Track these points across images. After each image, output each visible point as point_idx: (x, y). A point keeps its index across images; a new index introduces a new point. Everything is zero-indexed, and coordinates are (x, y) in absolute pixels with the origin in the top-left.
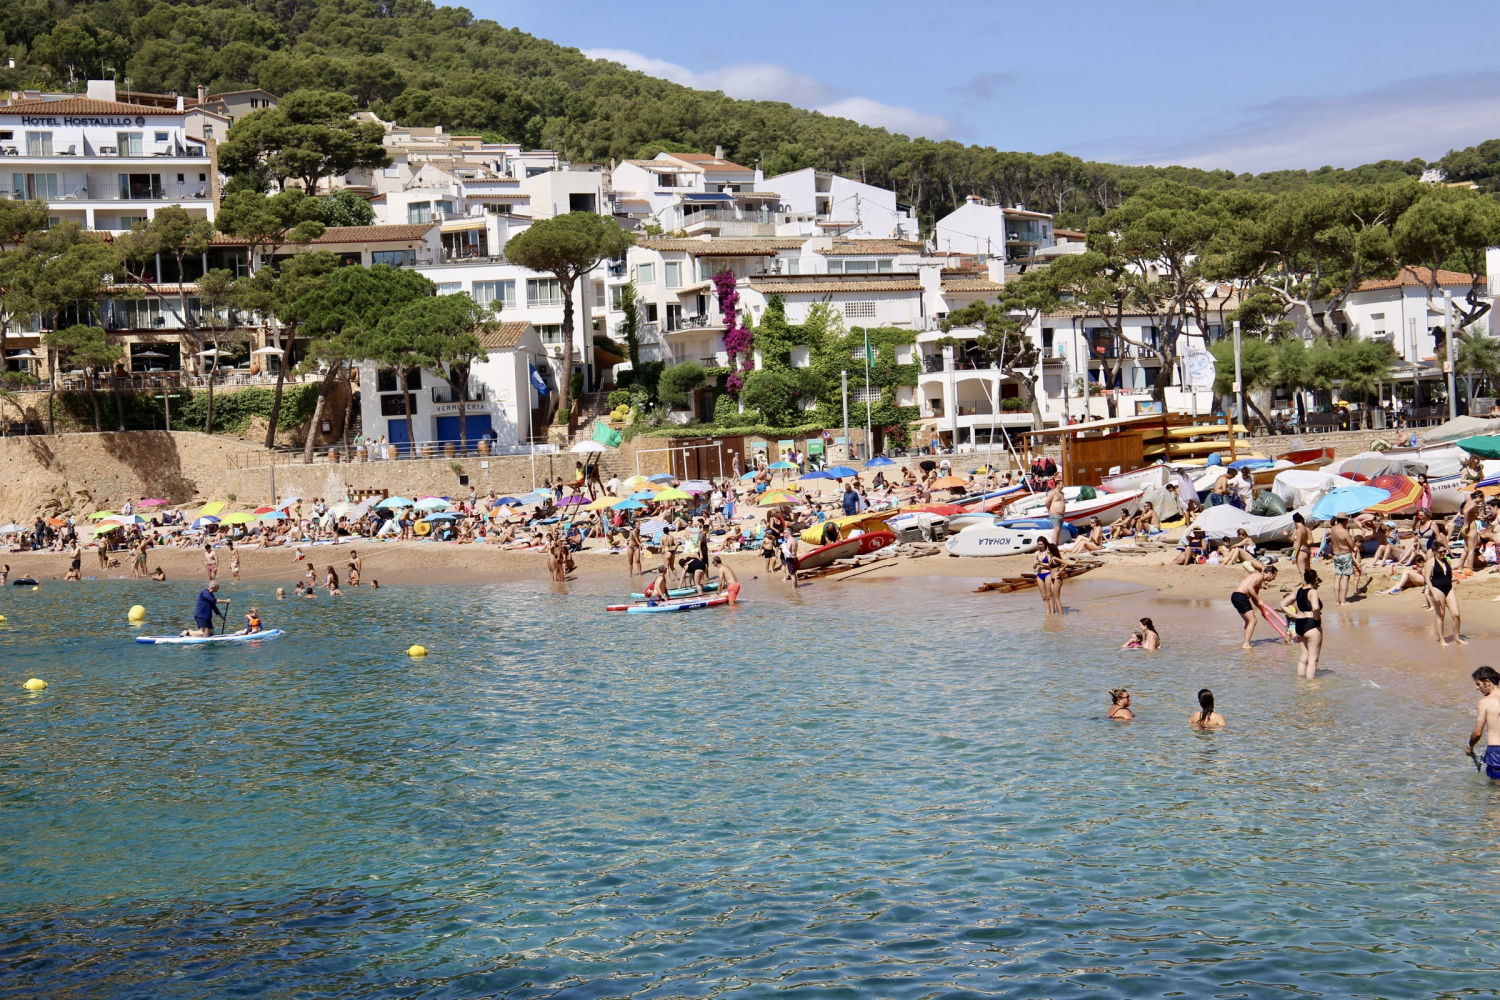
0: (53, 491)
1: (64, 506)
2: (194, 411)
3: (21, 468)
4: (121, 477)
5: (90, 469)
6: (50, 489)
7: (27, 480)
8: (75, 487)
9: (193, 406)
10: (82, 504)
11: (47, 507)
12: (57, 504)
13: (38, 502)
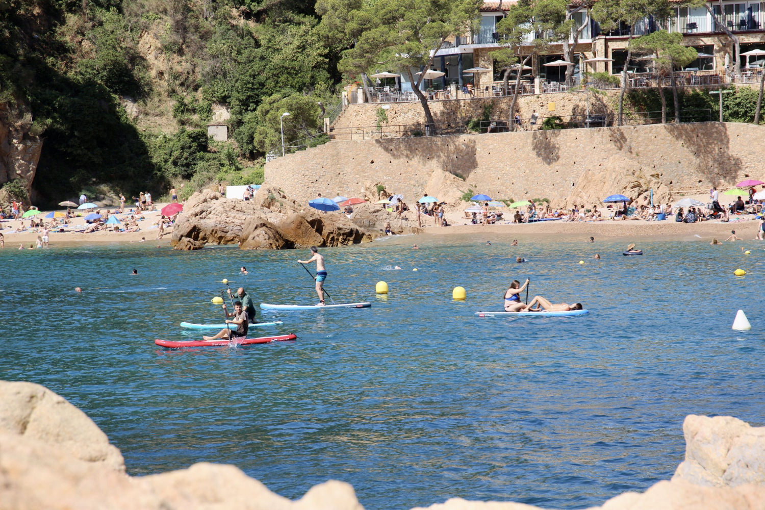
0: (633, 174)
1: (644, 187)
2: (738, 104)
3: (603, 154)
4: (682, 163)
5: (658, 155)
6: (631, 172)
7: (609, 164)
8: (648, 172)
9: (738, 101)
10: (657, 186)
11: (632, 188)
12: (639, 185)
13: (624, 183)
